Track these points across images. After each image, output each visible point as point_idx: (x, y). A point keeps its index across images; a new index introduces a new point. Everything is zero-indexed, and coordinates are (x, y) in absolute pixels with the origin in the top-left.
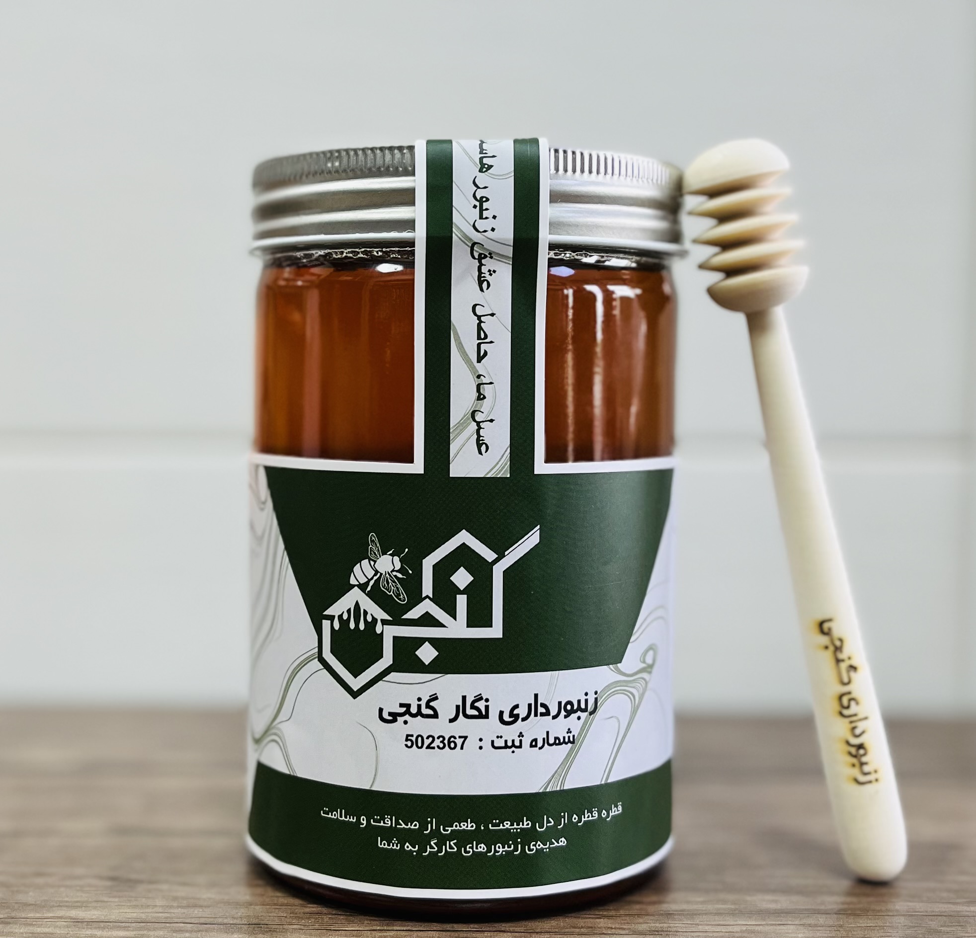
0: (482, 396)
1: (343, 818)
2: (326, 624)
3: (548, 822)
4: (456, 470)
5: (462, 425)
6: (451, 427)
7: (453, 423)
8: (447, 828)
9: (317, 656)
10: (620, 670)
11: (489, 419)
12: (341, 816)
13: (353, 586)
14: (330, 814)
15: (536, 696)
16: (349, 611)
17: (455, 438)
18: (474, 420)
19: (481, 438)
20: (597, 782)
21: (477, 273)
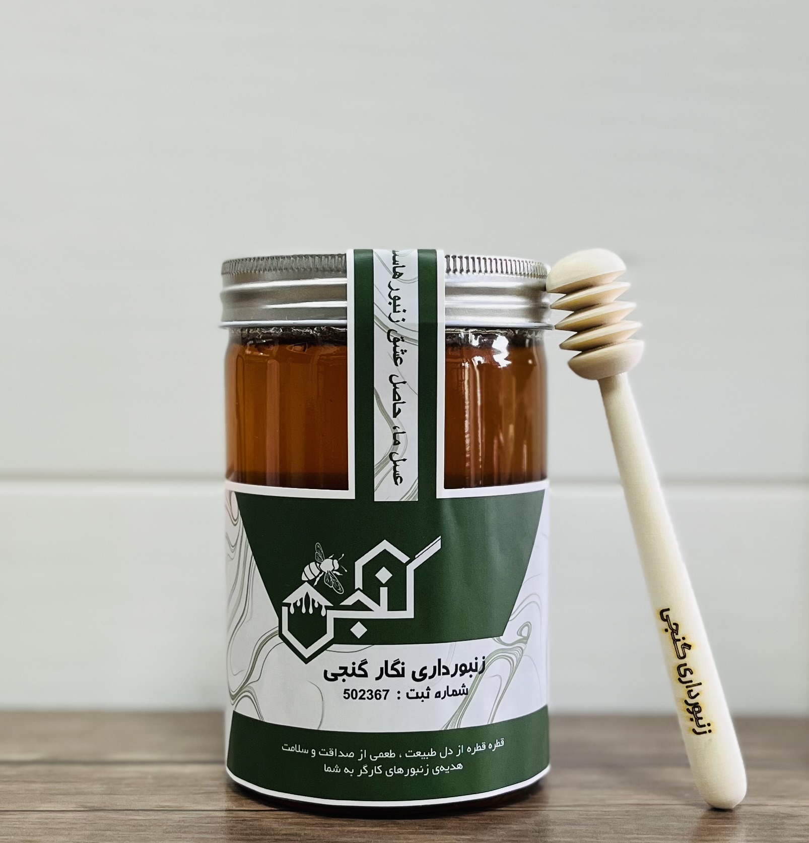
0: (397, 442)
1: (299, 751)
2: (285, 610)
3: (449, 751)
4: (379, 497)
5: (383, 464)
6: (375, 465)
7: (376, 463)
8: (374, 757)
9: (278, 633)
10: (501, 641)
11: (402, 459)
12: (298, 750)
13: (305, 581)
14: (289, 748)
15: (439, 660)
16: (301, 600)
17: (378, 473)
18: (392, 459)
19: (397, 473)
20: (484, 722)
21: (393, 352)
